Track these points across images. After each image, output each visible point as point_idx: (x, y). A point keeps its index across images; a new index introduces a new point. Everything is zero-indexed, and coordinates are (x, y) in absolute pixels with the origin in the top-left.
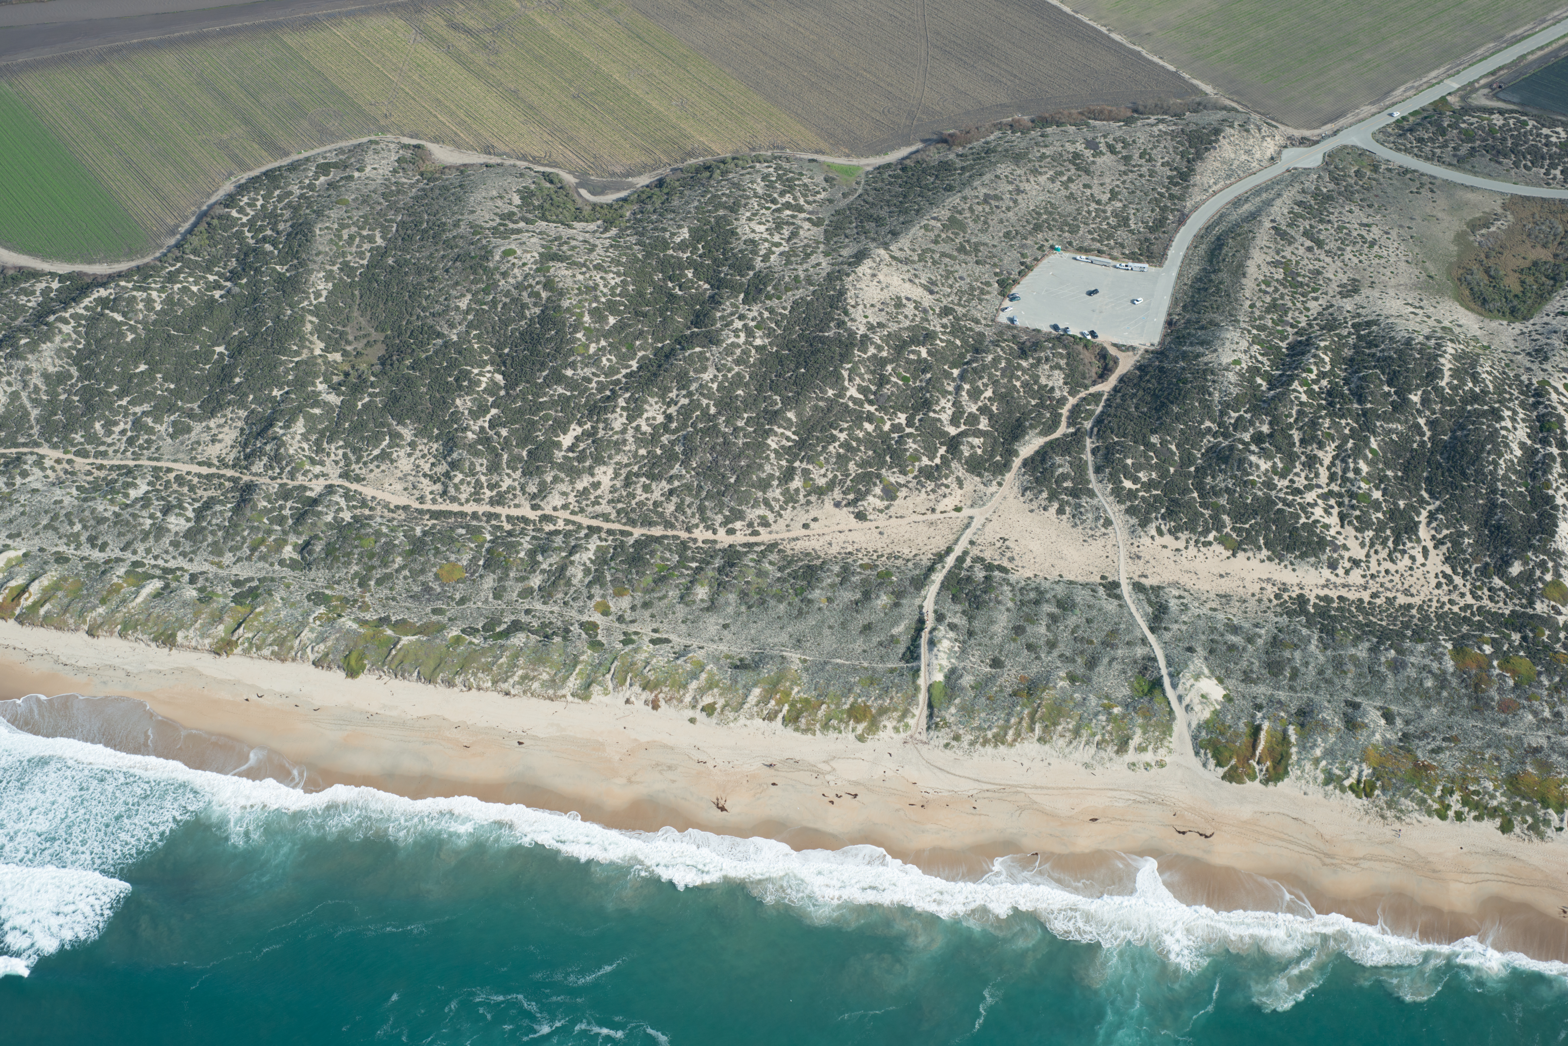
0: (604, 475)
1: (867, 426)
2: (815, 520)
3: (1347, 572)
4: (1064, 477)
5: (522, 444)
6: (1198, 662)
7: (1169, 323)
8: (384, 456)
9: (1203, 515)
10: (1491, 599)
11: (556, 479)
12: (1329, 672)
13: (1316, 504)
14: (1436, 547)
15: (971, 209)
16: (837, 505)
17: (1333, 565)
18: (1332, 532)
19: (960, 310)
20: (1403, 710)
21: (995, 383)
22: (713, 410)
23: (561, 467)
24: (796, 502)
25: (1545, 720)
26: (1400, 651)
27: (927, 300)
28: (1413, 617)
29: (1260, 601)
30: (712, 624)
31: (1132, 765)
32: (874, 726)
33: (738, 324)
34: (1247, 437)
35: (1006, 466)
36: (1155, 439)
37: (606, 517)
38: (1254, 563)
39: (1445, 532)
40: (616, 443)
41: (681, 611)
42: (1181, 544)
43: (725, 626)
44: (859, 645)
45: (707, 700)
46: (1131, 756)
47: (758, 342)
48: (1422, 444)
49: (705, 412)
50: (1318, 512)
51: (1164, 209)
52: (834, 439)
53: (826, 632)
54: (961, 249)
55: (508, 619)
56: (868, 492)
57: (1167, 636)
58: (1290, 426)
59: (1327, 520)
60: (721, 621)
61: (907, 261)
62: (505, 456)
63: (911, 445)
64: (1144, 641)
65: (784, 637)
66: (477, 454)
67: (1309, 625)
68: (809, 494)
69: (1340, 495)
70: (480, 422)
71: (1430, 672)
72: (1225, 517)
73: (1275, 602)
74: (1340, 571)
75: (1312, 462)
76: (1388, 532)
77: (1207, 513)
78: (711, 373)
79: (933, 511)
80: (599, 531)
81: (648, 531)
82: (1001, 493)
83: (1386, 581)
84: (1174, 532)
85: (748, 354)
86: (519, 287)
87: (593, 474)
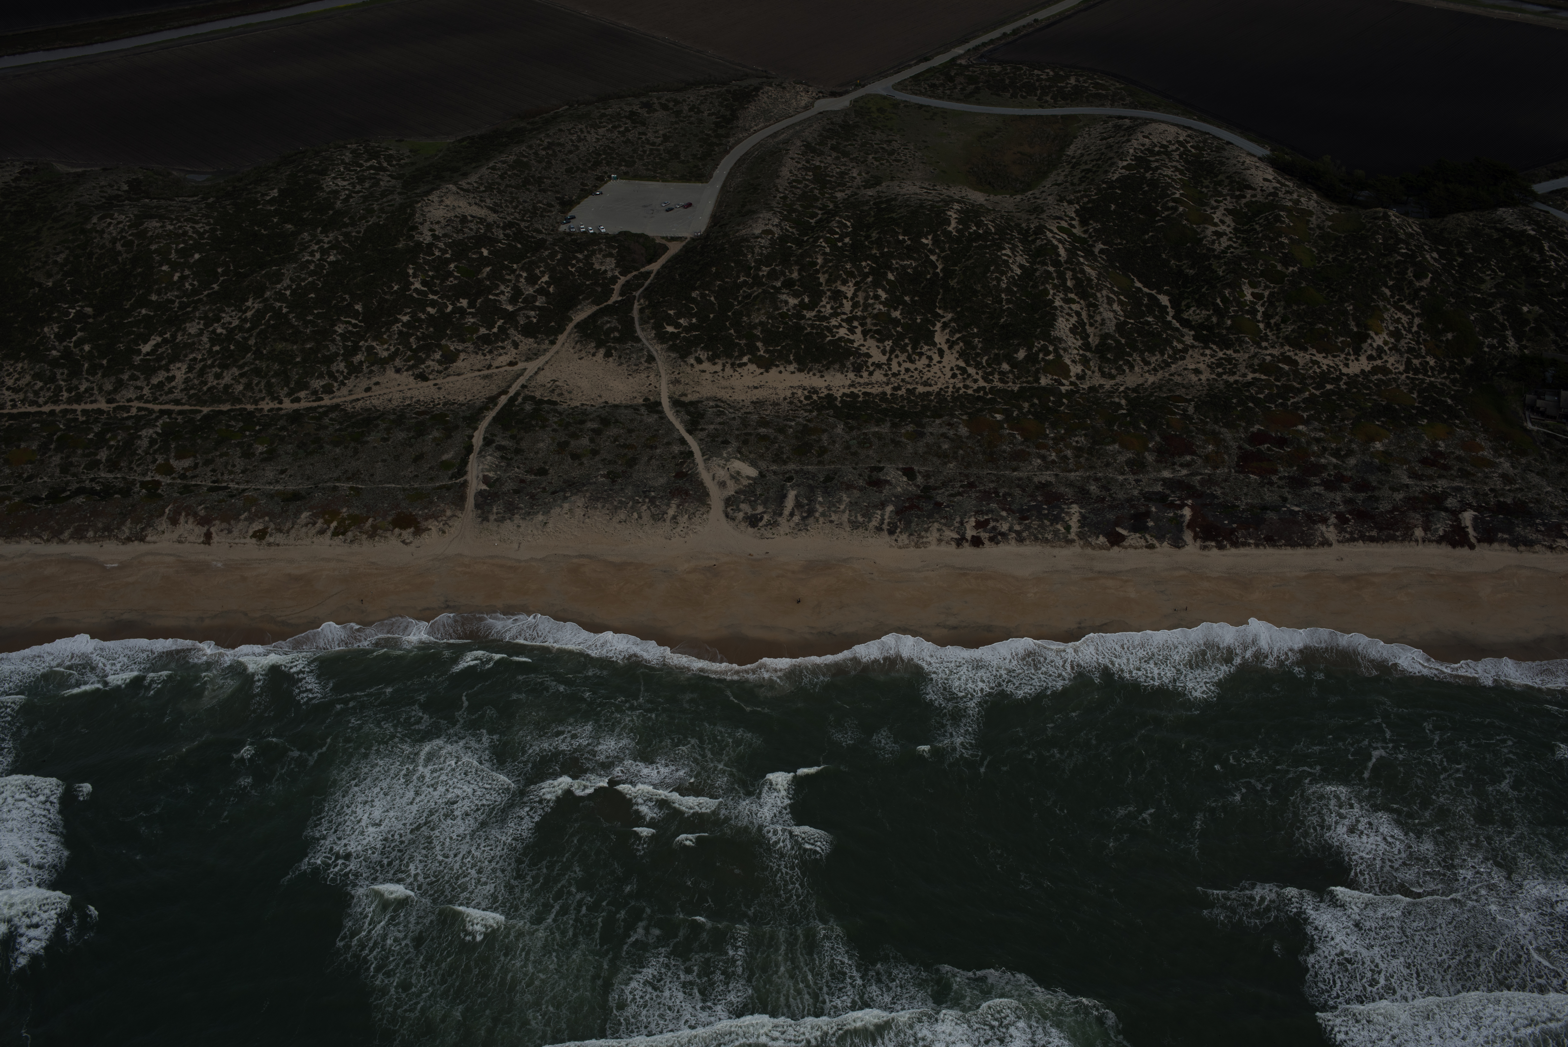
0: (180, 371)
1: (429, 309)
2: (377, 384)
3: (871, 374)
4: (613, 330)
5: (102, 355)
6: (730, 449)
7: (714, 217)
9: (739, 344)
10: (1001, 380)
11: (133, 378)
12: (854, 447)
13: (840, 326)
14: (950, 348)
16: (398, 371)
17: (858, 370)
18: (856, 345)
19: (523, 225)
20: (922, 469)
21: (552, 270)
22: (285, 311)
23: (138, 368)
24: (361, 372)
25: (1053, 462)
26: (919, 425)
27: (492, 217)
28: (931, 401)
29: (791, 403)
30: (270, 471)
32: (419, 531)
33: (316, 247)
34: (779, 284)
35: (560, 329)
36: (694, 294)
37: (177, 402)
38: (785, 375)
39: (958, 335)
40: (193, 344)
41: (241, 463)
42: (718, 368)
44: (411, 471)
45: (258, 526)
46: (665, 527)
47: (332, 258)
48: (936, 275)
49: (277, 313)
50: (843, 331)
51: (711, 145)
52: (397, 321)
53: (379, 464)
54: (526, 182)
55: (73, 487)
56: (428, 357)
57: (703, 435)
58: (817, 272)
59: (851, 337)
60: (279, 468)
61: (474, 191)
62: (86, 366)
63: (472, 320)
64: (683, 441)
65: (337, 473)
66: (59, 366)
67: (836, 414)
68: (372, 365)
69: (864, 318)
70: (65, 343)
71: (947, 438)
72: (759, 344)
73: (805, 402)
74: (865, 374)
75: (836, 296)
76: (907, 341)
77: (743, 342)
78: (286, 282)
79: (489, 367)
80: (169, 413)
81: (216, 408)
82: (555, 348)
83: (906, 377)
84: (712, 360)
85: (322, 267)
86: (114, 241)
87: (168, 370)
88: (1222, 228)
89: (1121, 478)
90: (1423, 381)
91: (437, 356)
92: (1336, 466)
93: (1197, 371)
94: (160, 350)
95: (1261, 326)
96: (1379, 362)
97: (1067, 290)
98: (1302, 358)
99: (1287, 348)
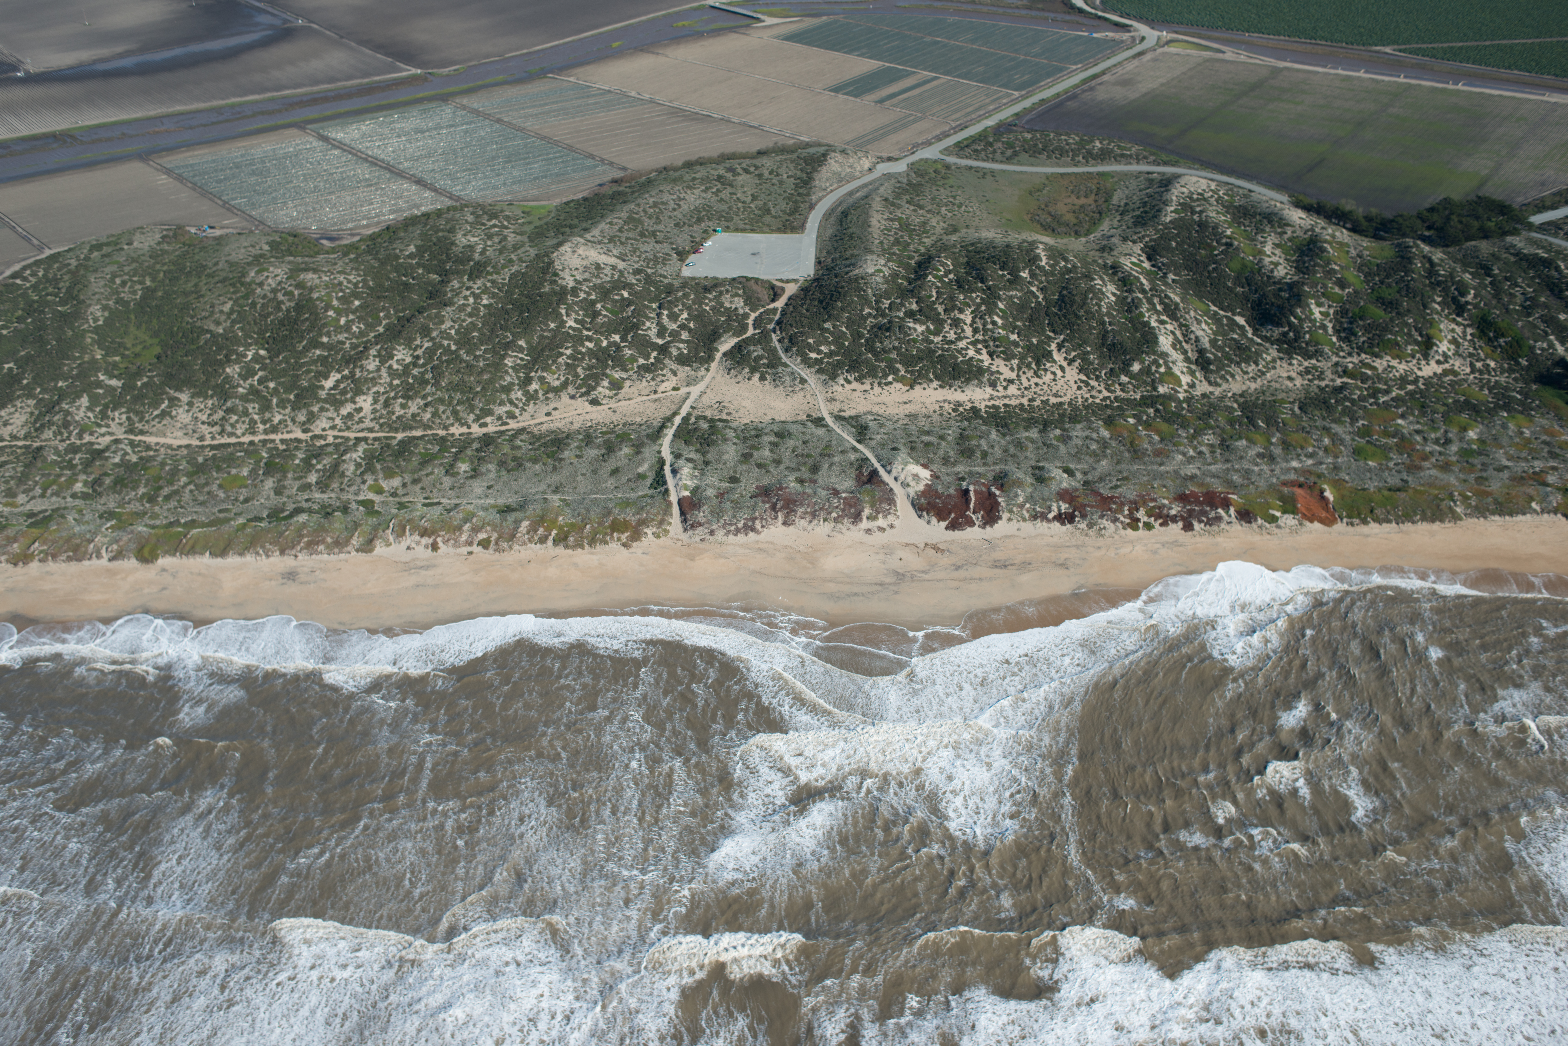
0: (365, 402)
1: (587, 344)
2: (555, 409)
3: (1005, 388)
4: (760, 357)
5: (288, 391)
6: (903, 455)
7: (819, 262)
8: (164, 414)
9: (879, 366)
10: (1123, 390)
11: (322, 409)
12: (1012, 450)
13: (968, 348)
14: (1069, 364)
15: (645, 211)
16: (573, 397)
17: (993, 385)
18: (986, 364)
19: (649, 271)
20: (1079, 466)
21: (689, 308)
22: (453, 348)
23: (325, 401)
24: (537, 399)
25: (1193, 457)
26: (1064, 430)
27: (621, 265)
28: (1066, 409)
29: (941, 415)
30: (478, 487)
31: (868, 531)
32: (636, 536)
33: (467, 293)
34: (901, 314)
35: (710, 358)
36: (827, 325)
37: (371, 430)
38: (930, 391)
39: (1074, 354)
40: (373, 379)
41: (447, 481)
42: (867, 387)
43: (489, 487)
44: (611, 483)
45: (482, 536)
46: (865, 524)
47: (485, 302)
48: (1039, 303)
49: (447, 350)
50: (971, 353)
51: (796, 202)
52: (562, 354)
53: (580, 478)
54: (642, 235)
55: (291, 507)
56: (598, 384)
57: (873, 443)
58: (934, 303)
59: (979, 357)
60: (485, 484)
61: (600, 243)
62: (275, 401)
63: (628, 352)
64: (855, 449)
65: (542, 487)
66: (248, 401)
67: (985, 423)
68: (547, 393)
69: (985, 341)
70: (249, 381)
71: (1092, 439)
72: (898, 366)
73: (954, 414)
74: (1000, 388)
75: (956, 323)
76: (1030, 359)
77: (883, 365)
78: (448, 324)
79: (655, 392)
80: (365, 439)
81: (409, 434)
82: (710, 375)
83: (1038, 390)
84: (859, 380)
85: (478, 310)
86: (274, 291)
87: (355, 403)
88: (1274, 259)
89: (1256, 469)
90: (1489, 381)
91: (606, 383)
92: (1440, 453)
93: (1290, 378)
94: (342, 386)
95: (1334, 339)
96: (1447, 366)
97: (1158, 313)
98: (1380, 364)
99: (1363, 356)
